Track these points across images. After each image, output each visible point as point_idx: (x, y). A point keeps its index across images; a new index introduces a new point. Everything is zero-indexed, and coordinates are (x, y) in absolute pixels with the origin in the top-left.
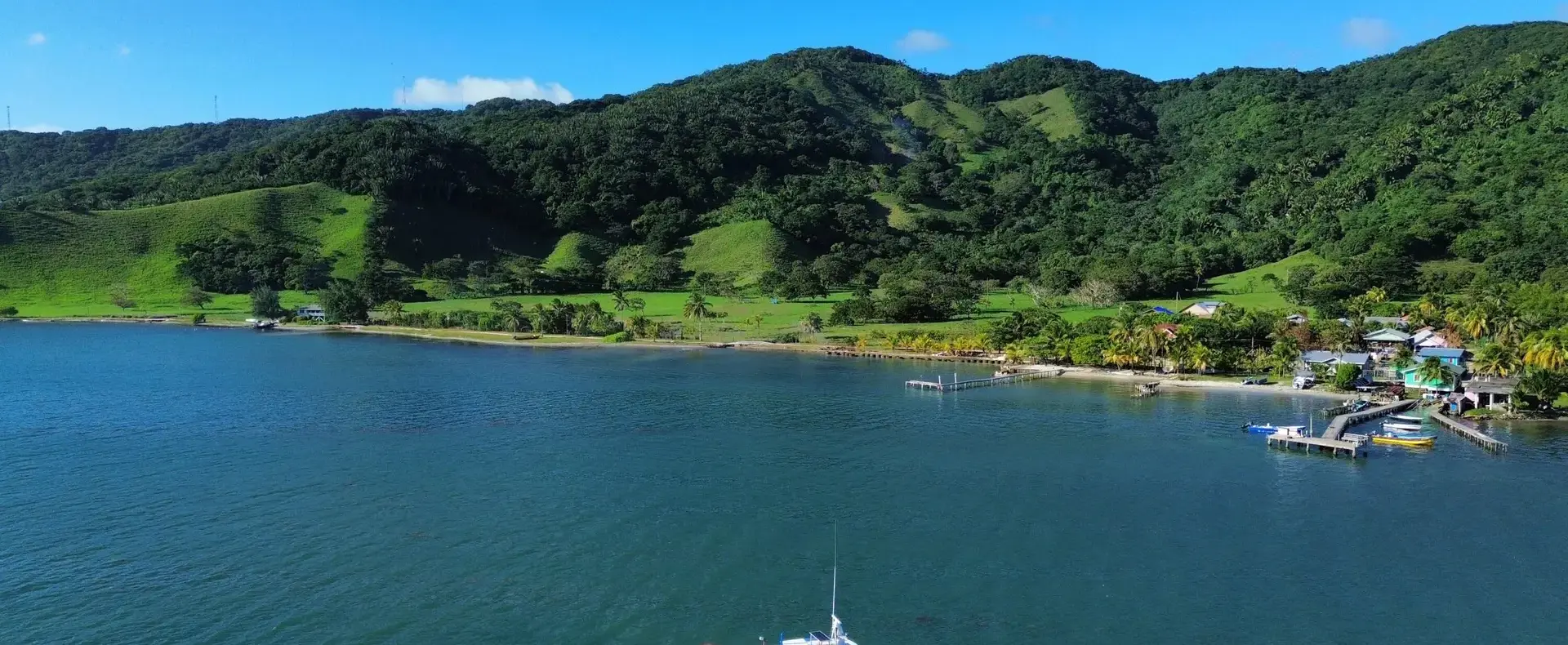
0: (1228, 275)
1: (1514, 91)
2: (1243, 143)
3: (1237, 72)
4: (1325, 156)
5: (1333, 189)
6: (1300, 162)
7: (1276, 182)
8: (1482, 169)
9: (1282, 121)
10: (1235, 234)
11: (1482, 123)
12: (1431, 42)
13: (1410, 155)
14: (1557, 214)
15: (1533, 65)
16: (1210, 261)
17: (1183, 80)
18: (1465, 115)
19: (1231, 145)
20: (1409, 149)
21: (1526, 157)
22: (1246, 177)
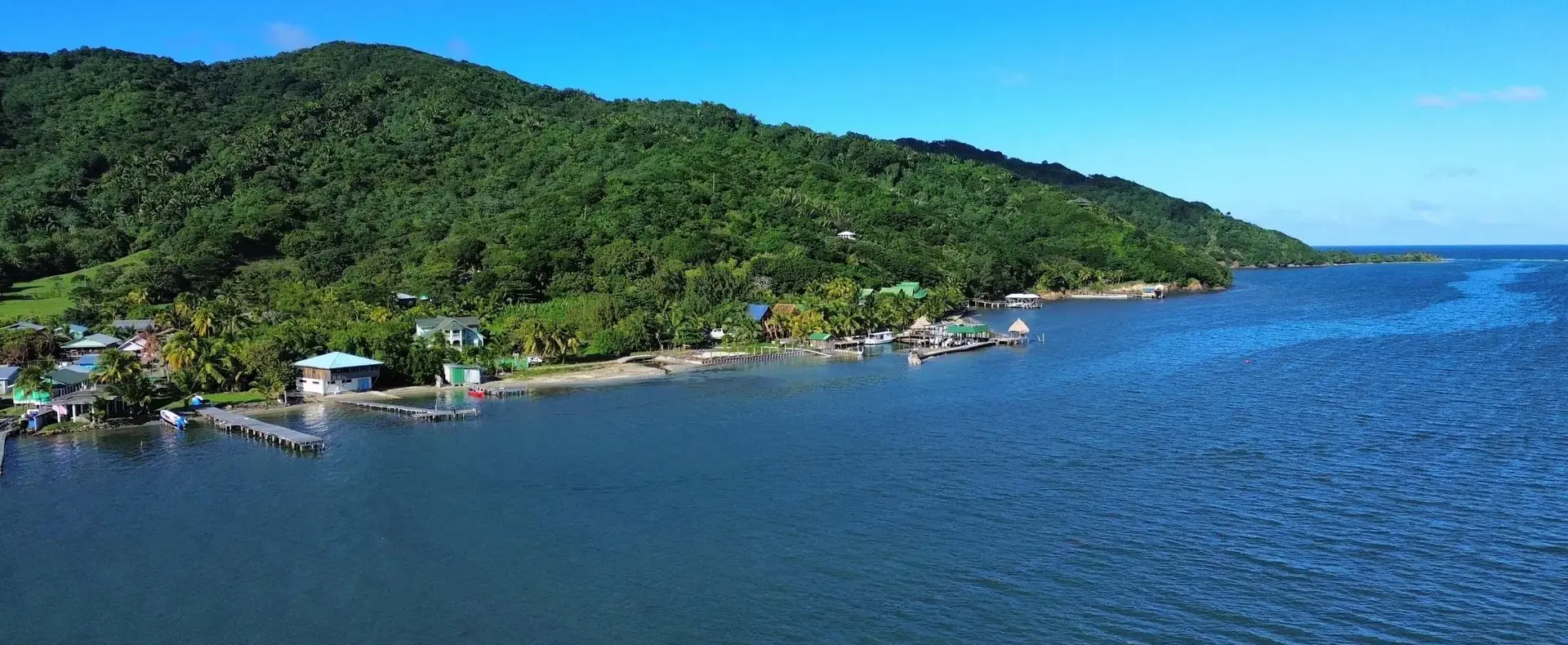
0: (52, 277)
1: (362, 104)
2: (101, 131)
3: (104, 53)
4: (185, 150)
5: (188, 185)
6: (157, 155)
7: (130, 175)
8: (324, 173)
9: (148, 111)
10: (73, 230)
11: (334, 131)
12: (305, 51)
13: (267, 156)
14: (377, 217)
15: (379, 83)
16: (31, 260)
17: (39, 54)
18: (319, 122)
19: (87, 132)
20: (267, 150)
21: (361, 165)
22: (97, 168)
